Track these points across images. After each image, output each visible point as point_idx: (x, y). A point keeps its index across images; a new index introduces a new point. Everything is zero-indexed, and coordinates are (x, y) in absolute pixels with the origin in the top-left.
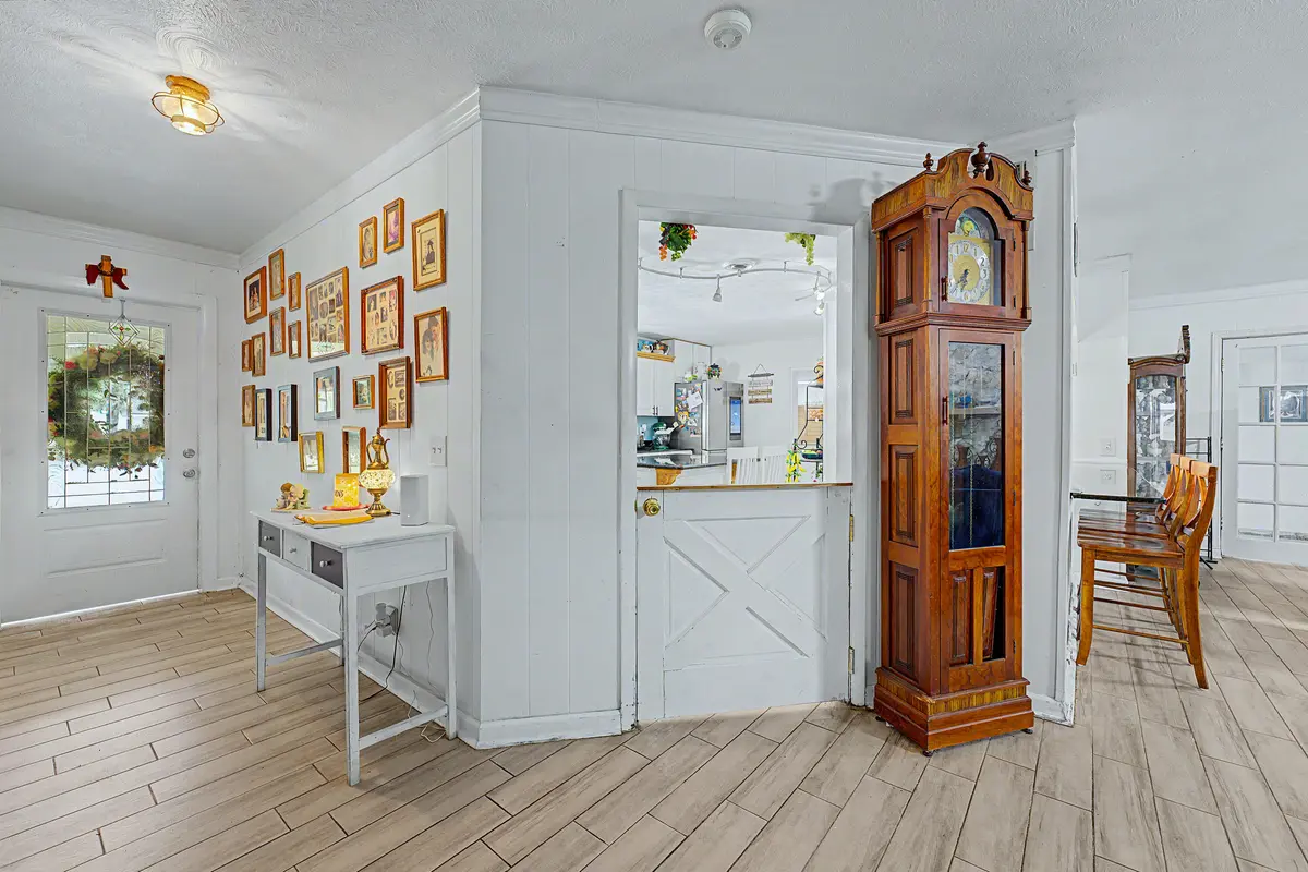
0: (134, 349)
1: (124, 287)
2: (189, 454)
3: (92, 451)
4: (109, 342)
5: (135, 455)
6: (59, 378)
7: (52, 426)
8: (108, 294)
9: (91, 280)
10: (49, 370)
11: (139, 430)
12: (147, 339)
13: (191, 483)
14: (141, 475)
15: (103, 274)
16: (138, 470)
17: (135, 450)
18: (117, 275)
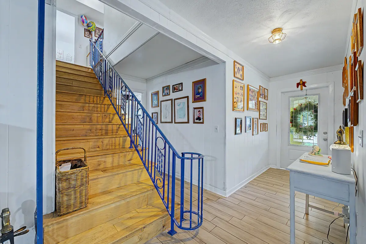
0: (310, 103)
1: (306, 86)
2: (325, 133)
3: (299, 131)
4: (303, 102)
5: (310, 133)
6: (292, 112)
7: (291, 124)
8: (302, 89)
9: (298, 87)
10: (291, 111)
11: (311, 125)
12: (313, 100)
13: (325, 142)
14: (311, 138)
15: (300, 84)
16: (311, 137)
17: (309, 131)
18: (304, 84)
